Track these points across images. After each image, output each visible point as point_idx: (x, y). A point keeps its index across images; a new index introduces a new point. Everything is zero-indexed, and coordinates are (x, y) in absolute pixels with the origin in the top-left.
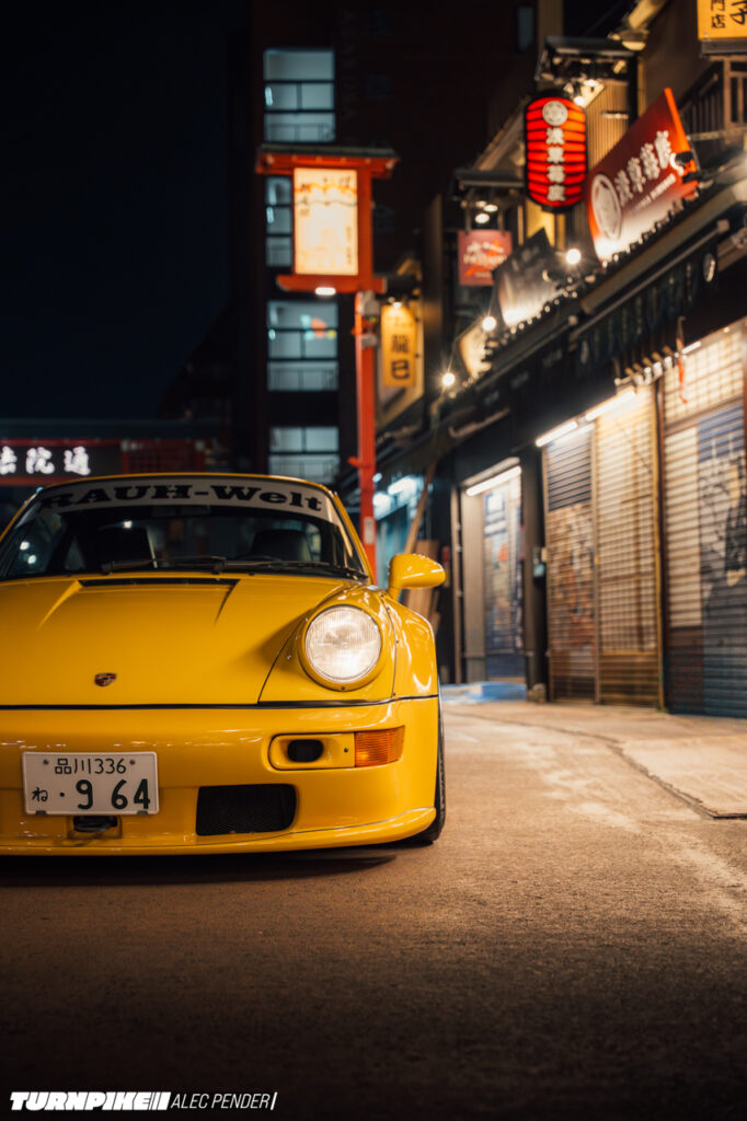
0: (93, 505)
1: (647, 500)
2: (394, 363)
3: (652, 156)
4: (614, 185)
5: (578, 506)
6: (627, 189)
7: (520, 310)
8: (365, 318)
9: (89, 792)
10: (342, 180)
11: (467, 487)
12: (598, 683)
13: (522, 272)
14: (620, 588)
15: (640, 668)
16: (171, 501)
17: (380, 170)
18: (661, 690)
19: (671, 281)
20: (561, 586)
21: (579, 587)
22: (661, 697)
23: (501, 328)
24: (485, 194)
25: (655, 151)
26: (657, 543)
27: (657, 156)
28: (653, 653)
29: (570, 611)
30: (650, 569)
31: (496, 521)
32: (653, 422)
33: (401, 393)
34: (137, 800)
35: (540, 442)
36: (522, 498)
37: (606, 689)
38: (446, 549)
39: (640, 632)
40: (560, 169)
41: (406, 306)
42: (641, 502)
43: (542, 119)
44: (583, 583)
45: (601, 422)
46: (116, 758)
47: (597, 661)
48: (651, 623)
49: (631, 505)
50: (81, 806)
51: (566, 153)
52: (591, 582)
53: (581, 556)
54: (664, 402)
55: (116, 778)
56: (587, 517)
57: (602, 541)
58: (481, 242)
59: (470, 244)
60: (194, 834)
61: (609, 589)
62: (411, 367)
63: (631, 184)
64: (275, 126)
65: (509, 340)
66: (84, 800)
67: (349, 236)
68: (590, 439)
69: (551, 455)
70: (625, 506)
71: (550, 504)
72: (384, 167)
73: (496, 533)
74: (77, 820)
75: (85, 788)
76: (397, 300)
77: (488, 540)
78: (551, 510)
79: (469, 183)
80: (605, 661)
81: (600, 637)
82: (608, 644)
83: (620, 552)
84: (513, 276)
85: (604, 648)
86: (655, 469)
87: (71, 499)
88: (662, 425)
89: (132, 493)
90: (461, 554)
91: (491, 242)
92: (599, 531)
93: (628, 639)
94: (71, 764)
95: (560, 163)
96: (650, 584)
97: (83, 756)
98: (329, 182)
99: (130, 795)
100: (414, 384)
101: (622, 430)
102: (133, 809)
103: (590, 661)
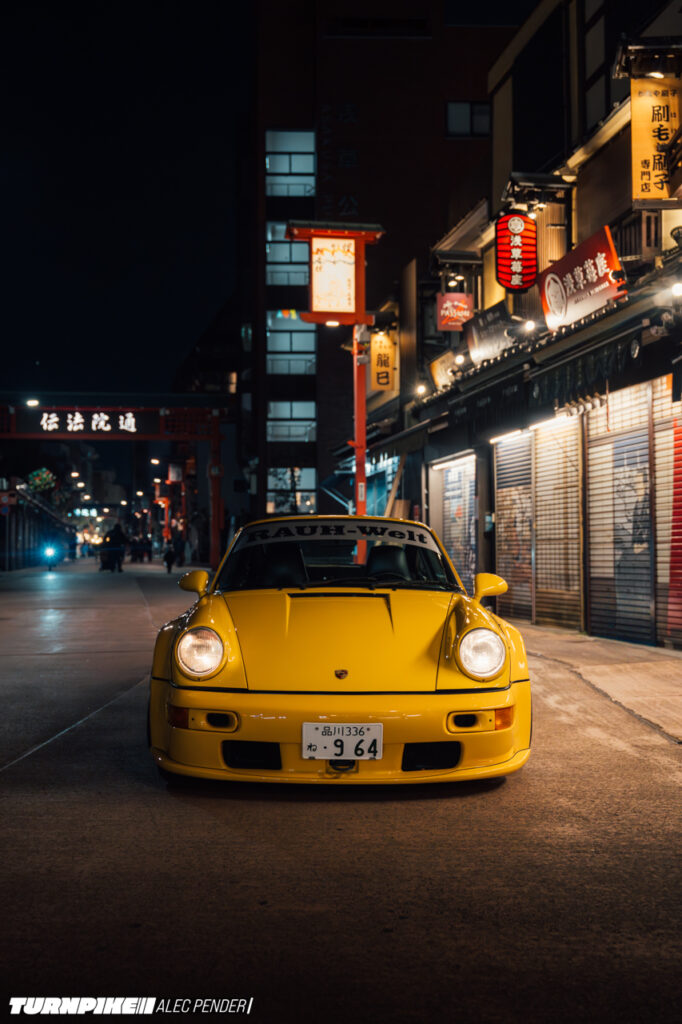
0: (283, 539)
1: (574, 489)
2: (378, 374)
3: (593, 267)
4: (563, 282)
5: (520, 487)
6: (572, 286)
7: (483, 352)
8: (361, 344)
9: (342, 746)
10: (344, 246)
11: (433, 465)
12: (534, 609)
13: (486, 327)
14: (553, 546)
15: (566, 602)
16: (333, 537)
17: (372, 239)
18: (582, 619)
19: (606, 353)
20: (506, 540)
21: (521, 543)
22: (582, 623)
23: (469, 364)
24: (455, 268)
25: (595, 265)
26: (581, 519)
27: (596, 268)
28: (577, 593)
29: (513, 558)
30: (575, 536)
31: (453, 490)
32: (580, 436)
33: (380, 393)
34: (369, 751)
35: (493, 441)
36: (477, 474)
37: (540, 614)
38: (417, 507)
39: (567, 578)
40: (519, 263)
41: (388, 334)
42: (569, 490)
43: (507, 229)
44: (523, 540)
45: (539, 432)
46: (359, 726)
47: (534, 595)
48: (576, 572)
49: (562, 491)
50: (336, 755)
51: (523, 252)
52: (530, 540)
53: (522, 522)
54: (588, 424)
55: (359, 738)
56: (528, 496)
57: (539, 513)
58: (452, 301)
59: (445, 302)
60: (400, 771)
61: (544, 547)
62: (390, 375)
63: (576, 283)
64: (272, 185)
65: (475, 372)
66: (338, 751)
67: (349, 285)
68: (530, 441)
69: (500, 450)
70: (557, 491)
71: (498, 484)
72: (375, 238)
73: (454, 497)
74: (332, 763)
75: (339, 744)
76: (381, 330)
77: (446, 502)
78: (499, 488)
79: (444, 261)
80: (539, 595)
81: (537, 578)
82: (542, 583)
83: (552, 522)
84: (480, 330)
85: (539, 586)
86: (580, 468)
87: (268, 534)
88: (586, 440)
89: (307, 531)
90: (427, 511)
91: (459, 302)
92: (536, 506)
93: (558, 582)
94: (332, 730)
95: (519, 259)
96: (575, 546)
97: (339, 725)
98: (336, 248)
99: (366, 749)
100: (393, 389)
101: (555, 439)
102: (367, 756)
103: (529, 594)
